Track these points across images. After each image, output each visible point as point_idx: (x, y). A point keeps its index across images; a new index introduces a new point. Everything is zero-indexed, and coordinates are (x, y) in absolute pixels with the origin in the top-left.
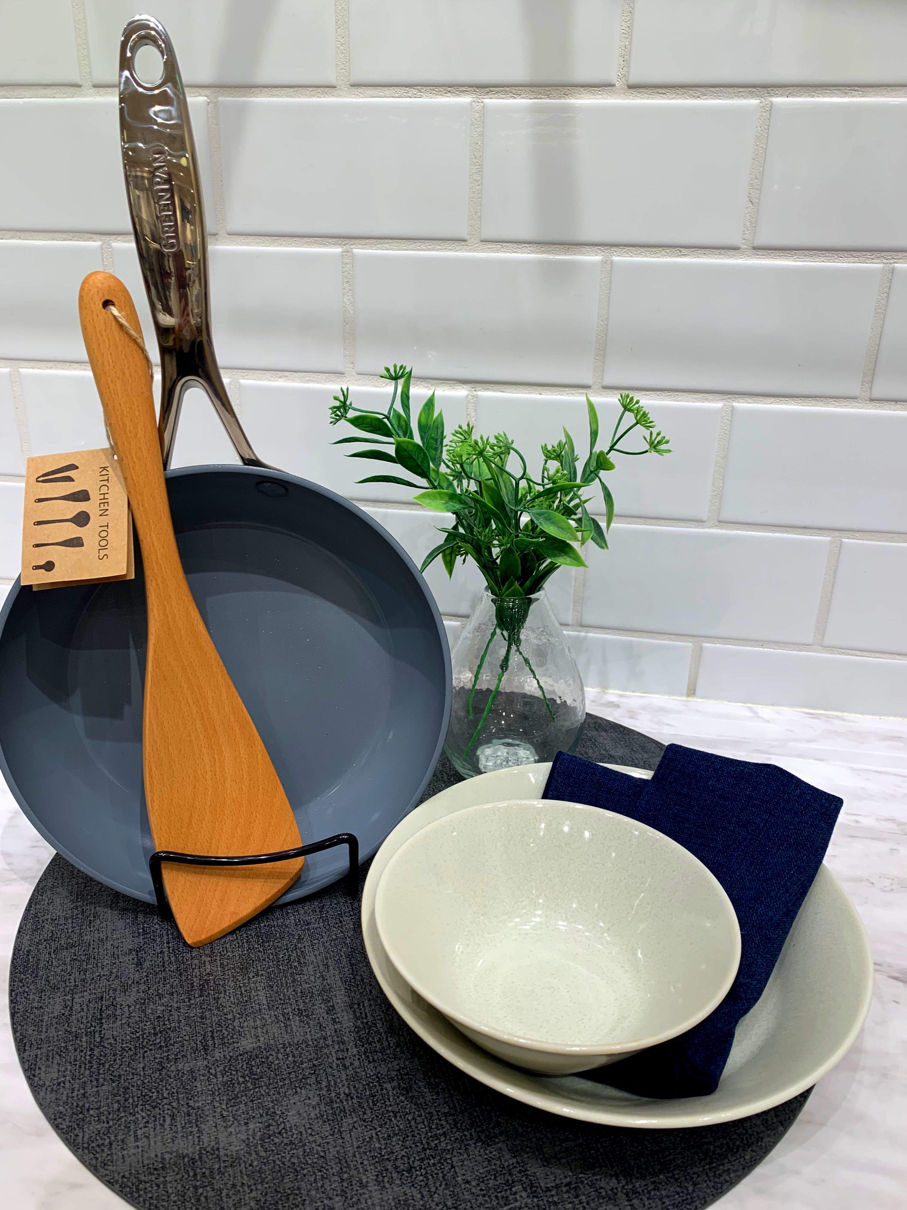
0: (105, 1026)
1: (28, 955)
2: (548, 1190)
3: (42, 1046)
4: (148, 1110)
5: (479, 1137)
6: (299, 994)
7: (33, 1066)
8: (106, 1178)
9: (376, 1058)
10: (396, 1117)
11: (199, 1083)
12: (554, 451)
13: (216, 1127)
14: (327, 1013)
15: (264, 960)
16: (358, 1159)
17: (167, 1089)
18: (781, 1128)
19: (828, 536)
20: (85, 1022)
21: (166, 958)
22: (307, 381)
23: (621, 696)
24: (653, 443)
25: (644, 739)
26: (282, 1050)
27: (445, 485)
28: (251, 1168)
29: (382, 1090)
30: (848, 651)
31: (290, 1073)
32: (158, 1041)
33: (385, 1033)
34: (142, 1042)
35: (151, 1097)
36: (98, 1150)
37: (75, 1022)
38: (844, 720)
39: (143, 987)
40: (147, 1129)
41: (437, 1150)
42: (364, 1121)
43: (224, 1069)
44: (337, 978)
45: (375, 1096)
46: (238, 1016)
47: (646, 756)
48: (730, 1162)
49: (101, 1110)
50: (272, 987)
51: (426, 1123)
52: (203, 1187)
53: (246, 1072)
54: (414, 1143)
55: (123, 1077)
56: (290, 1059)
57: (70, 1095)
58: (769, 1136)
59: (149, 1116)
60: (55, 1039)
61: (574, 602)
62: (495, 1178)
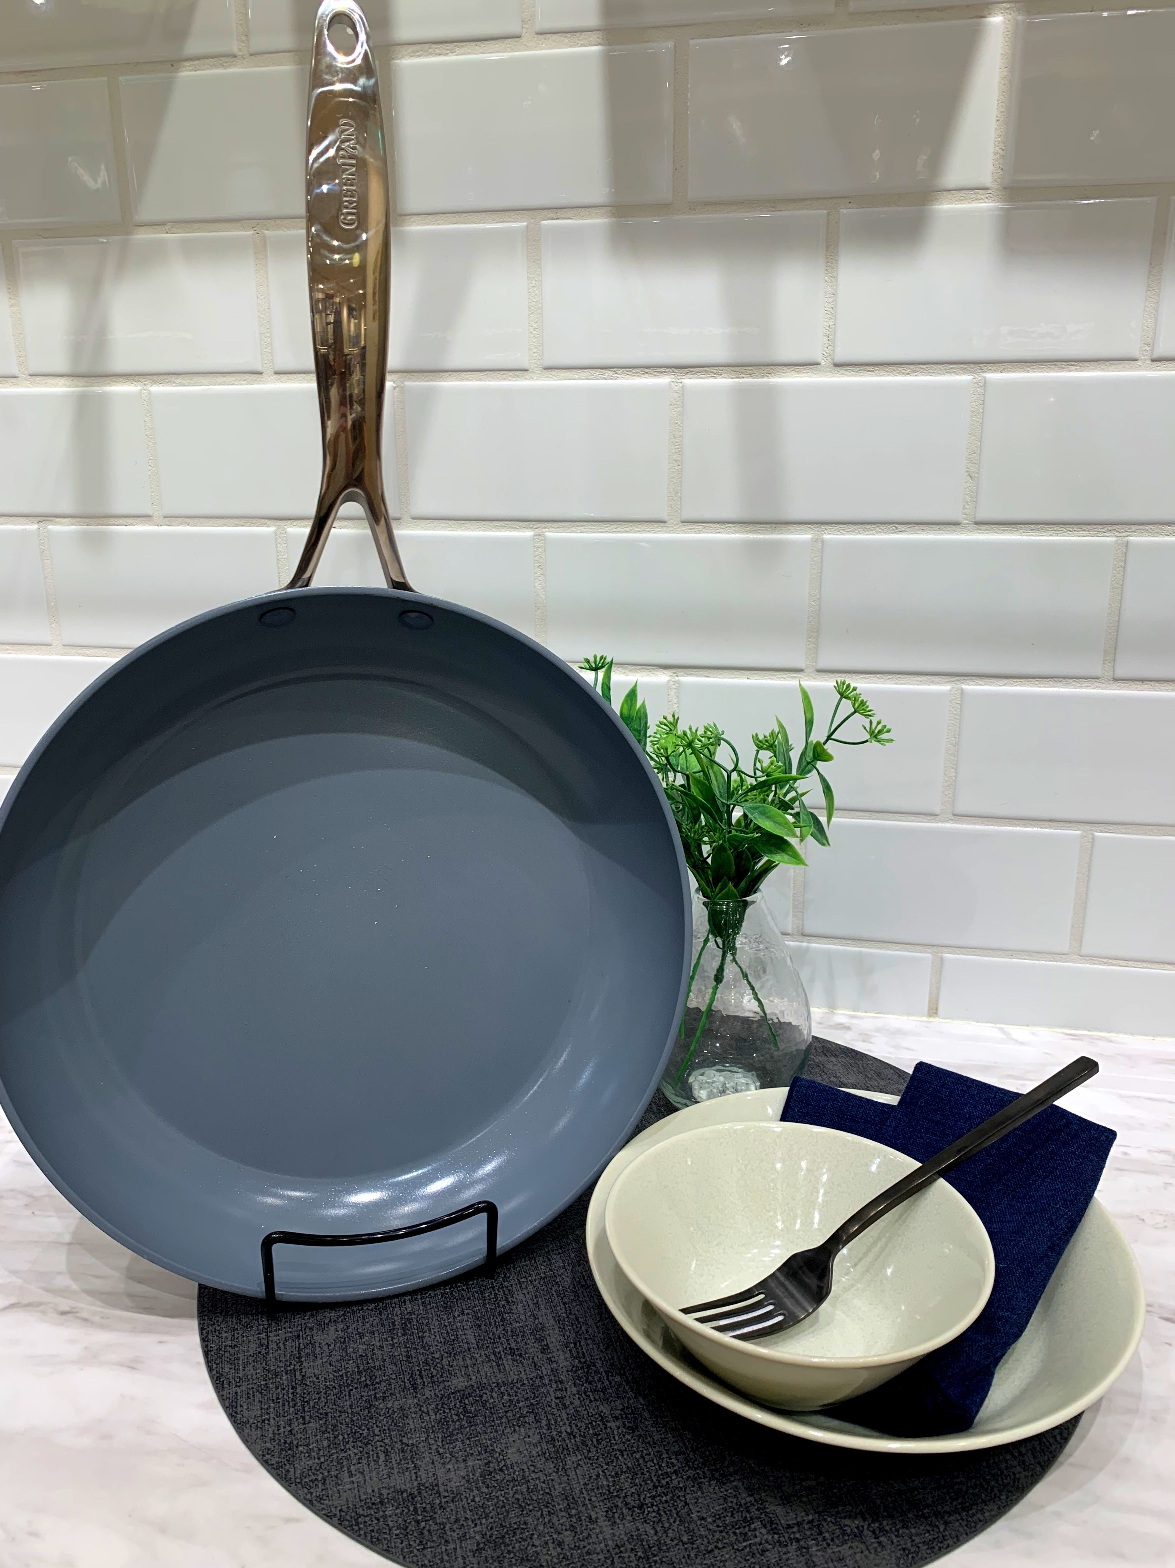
0: (305, 1364)
2: (789, 1526)
3: (241, 1383)
4: (360, 1447)
5: (713, 1475)
6: (509, 1333)
7: (234, 1404)
8: (323, 1513)
9: (597, 1397)
10: (623, 1456)
11: (411, 1420)
12: (767, 741)
13: (433, 1463)
14: (542, 1353)
16: (585, 1495)
17: (377, 1426)
18: (1038, 1469)
19: (1079, 829)
20: (284, 1360)
23: (853, 1017)
24: (873, 732)
25: (879, 1065)
26: (496, 1389)
28: (473, 1503)
29: (606, 1428)
30: (1110, 961)
31: (506, 1412)
32: (363, 1379)
33: (606, 1372)
34: (347, 1380)
35: (361, 1434)
36: (311, 1484)
37: (273, 1360)
38: (1111, 1041)
40: (361, 1465)
41: (669, 1487)
42: (589, 1459)
43: (437, 1408)
44: (550, 1317)
45: (600, 1434)
46: (446, 1355)
48: (984, 1502)
49: (311, 1447)
50: (480, 1326)
51: (655, 1461)
52: (425, 1521)
53: (460, 1410)
54: (643, 1481)
55: (330, 1414)
56: (505, 1398)
57: (276, 1432)
58: (1026, 1477)
59: (361, 1452)
60: (254, 1377)
61: (793, 908)
62: (732, 1515)
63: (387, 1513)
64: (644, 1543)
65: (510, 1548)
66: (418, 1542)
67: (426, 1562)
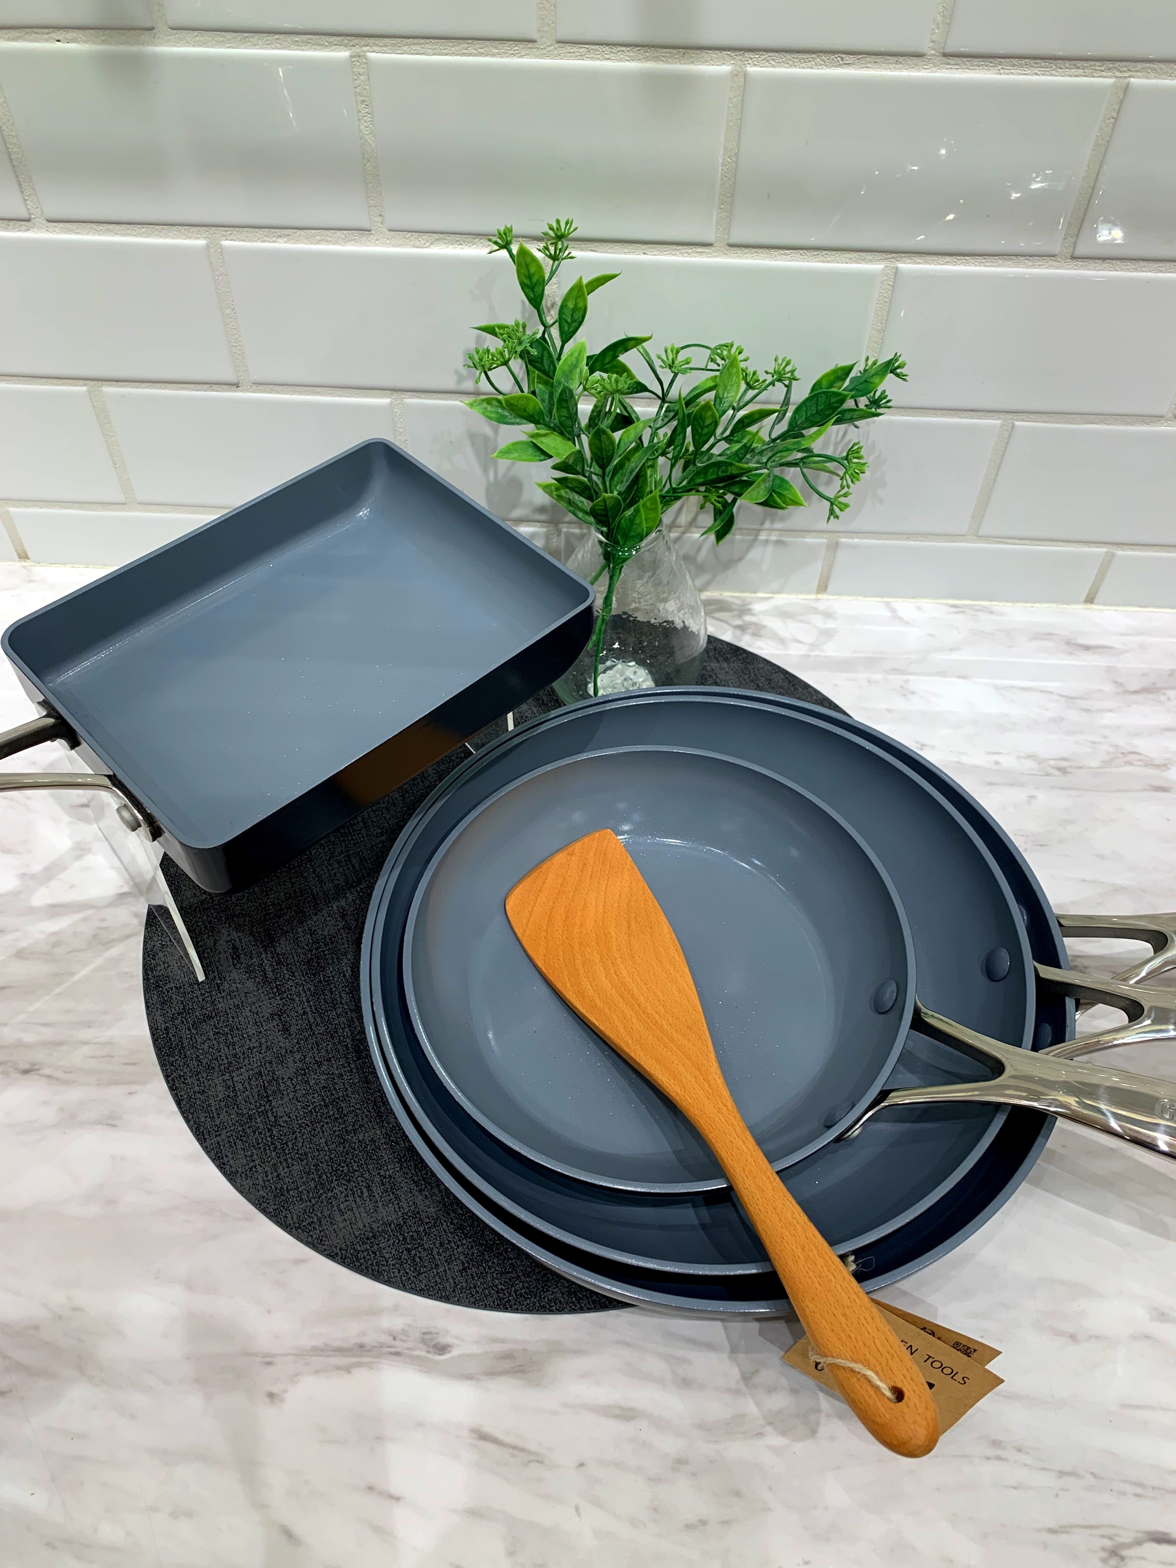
0: (273, 1104)
1: (167, 1034)
3: (220, 1132)
4: (344, 1184)
7: (219, 1154)
11: (384, 1152)
13: (411, 1192)
17: (354, 1161)
19: (999, 419)
20: (253, 1102)
21: (312, 1020)
32: (331, 1113)
35: (342, 1171)
36: (310, 1228)
37: (244, 1103)
39: (298, 1056)
40: (348, 1203)
49: (300, 1190)
52: (415, 1248)
55: (309, 1154)
57: (265, 1178)
59: (346, 1190)
60: (230, 1123)
65: (490, 1264)
66: (412, 1269)
67: (423, 1287)
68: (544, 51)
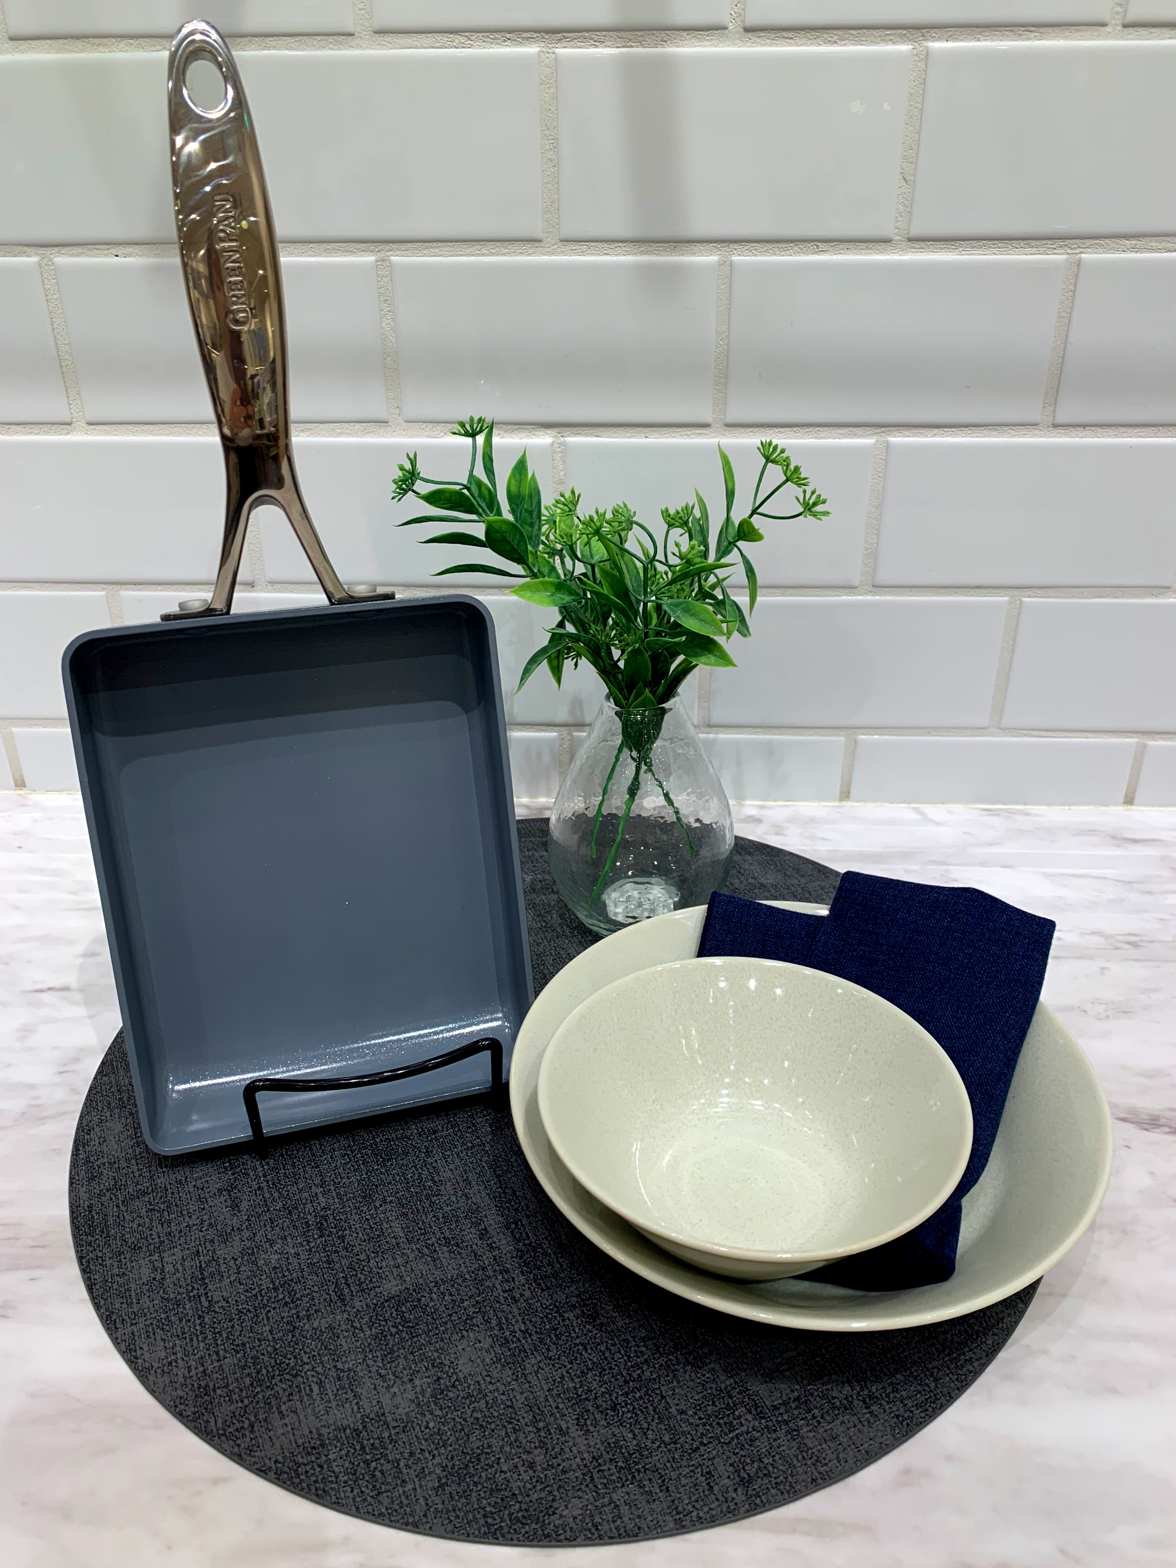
0: (210, 1287)
1: (90, 1212)
2: (776, 1408)
3: (137, 1320)
4: (289, 1380)
5: (687, 1360)
6: (441, 1220)
8: (256, 1467)
9: (549, 1284)
10: (586, 1350)
11: (344, 1340)
12: (681, 518)
13: (375, 1388)
14: (480, 1239)
15: (390, 1183)
16: (552, 1404)
17: (305, 1352)
18: (1021, 1305)
19: (1006, 595)
20: (184, 1284)
21: (267, 1195)
22: (339, 435)
23: (762, 807)
24: (807, 504)
25: (797, 860)
26: (435, 1289)
27: (545, 570)
28: (428, 1430)
30: (1030, 732)
31: (450, 1315)
32: (281, 1296)
33: (554, 1254)
34: (262, 1300)
35: (287, 1365)
36: (237, 1434)
37: (172, 1286)
38: (1027, 814)
39: (246, 1234)
40: (292, 1402)
41: (641, 1381)
42: (550, 1359)
43: (371, 1321)
44: (484, 1194)
45: (557, 1328)
46: (373, 1255)
47: (803, 881)
48: (971, 1350)
49: (231, 1388)
50: (407, 1215)
51: (623, 1352)
52: (376, 1460)
53: (398, 1321)
54: (613, 1377)
55: (248, 1345)
56: (446, 1298)
57: (187, 1375)
58: (1009, 1315)
59: (290, 1387)
60: (152, 1310)
61: (699, 698)
62: (714, 1403)
63: (330, 1457)
64: (623, 1451)
65: (476, 1479)
66: (370, 1486)
67: (383, 1510)
68: (550, 250)
